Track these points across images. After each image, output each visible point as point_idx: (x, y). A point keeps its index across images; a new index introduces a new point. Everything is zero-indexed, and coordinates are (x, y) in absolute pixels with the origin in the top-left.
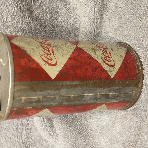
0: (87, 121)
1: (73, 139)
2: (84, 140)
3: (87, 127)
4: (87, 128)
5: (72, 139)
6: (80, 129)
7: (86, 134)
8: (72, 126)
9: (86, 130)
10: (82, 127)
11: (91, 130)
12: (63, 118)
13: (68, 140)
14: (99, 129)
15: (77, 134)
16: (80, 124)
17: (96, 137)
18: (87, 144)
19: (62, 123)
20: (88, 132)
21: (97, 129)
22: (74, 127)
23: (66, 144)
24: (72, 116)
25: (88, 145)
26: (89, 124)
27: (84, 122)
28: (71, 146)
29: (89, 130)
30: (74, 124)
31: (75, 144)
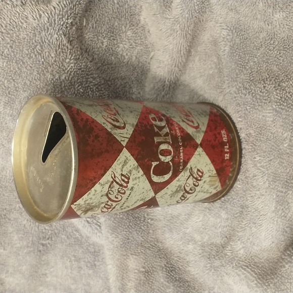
1: (126, 231)
2: (141, 234)
3: (146, 214)
4: (146, 216)
5: (125, 233)
6: (136, 218)
7: (144, 225)
9: (145, 220)
10: (138, 214)
11: (152, 220)
13: (117, 233)
14: (164, 219)
15: (131, 224)
17: (159, 231)
18: (145, 240)
20: (148, 222)
21: (162, 219)
22: (127, 214)
23: (114, 239)
25: (148, 242)
28: (122, 243)
29: (150, 220)
31: (128, 239)
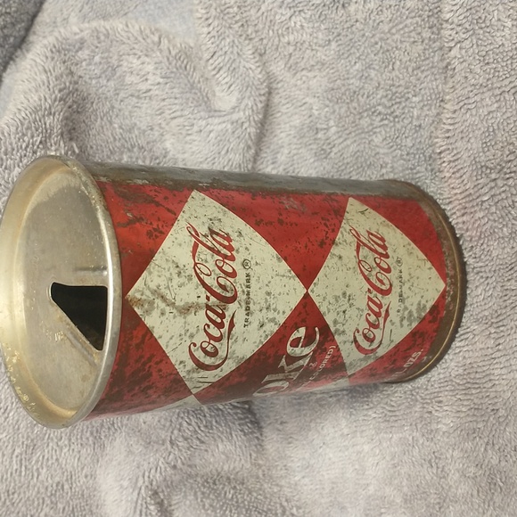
0: (277, 485)
4: (285, 504)
6: (266, 512)
8: (238, 506)
11: (298, 508)
12: (203, 493)
16: (259, 497)
19: (204, 506)
21: (317, 496)
22: (247, 510)
24: (229, 483)
26: (287, 491)
27: (270, 490)
29: (295, 509)
30: (243, 502)
